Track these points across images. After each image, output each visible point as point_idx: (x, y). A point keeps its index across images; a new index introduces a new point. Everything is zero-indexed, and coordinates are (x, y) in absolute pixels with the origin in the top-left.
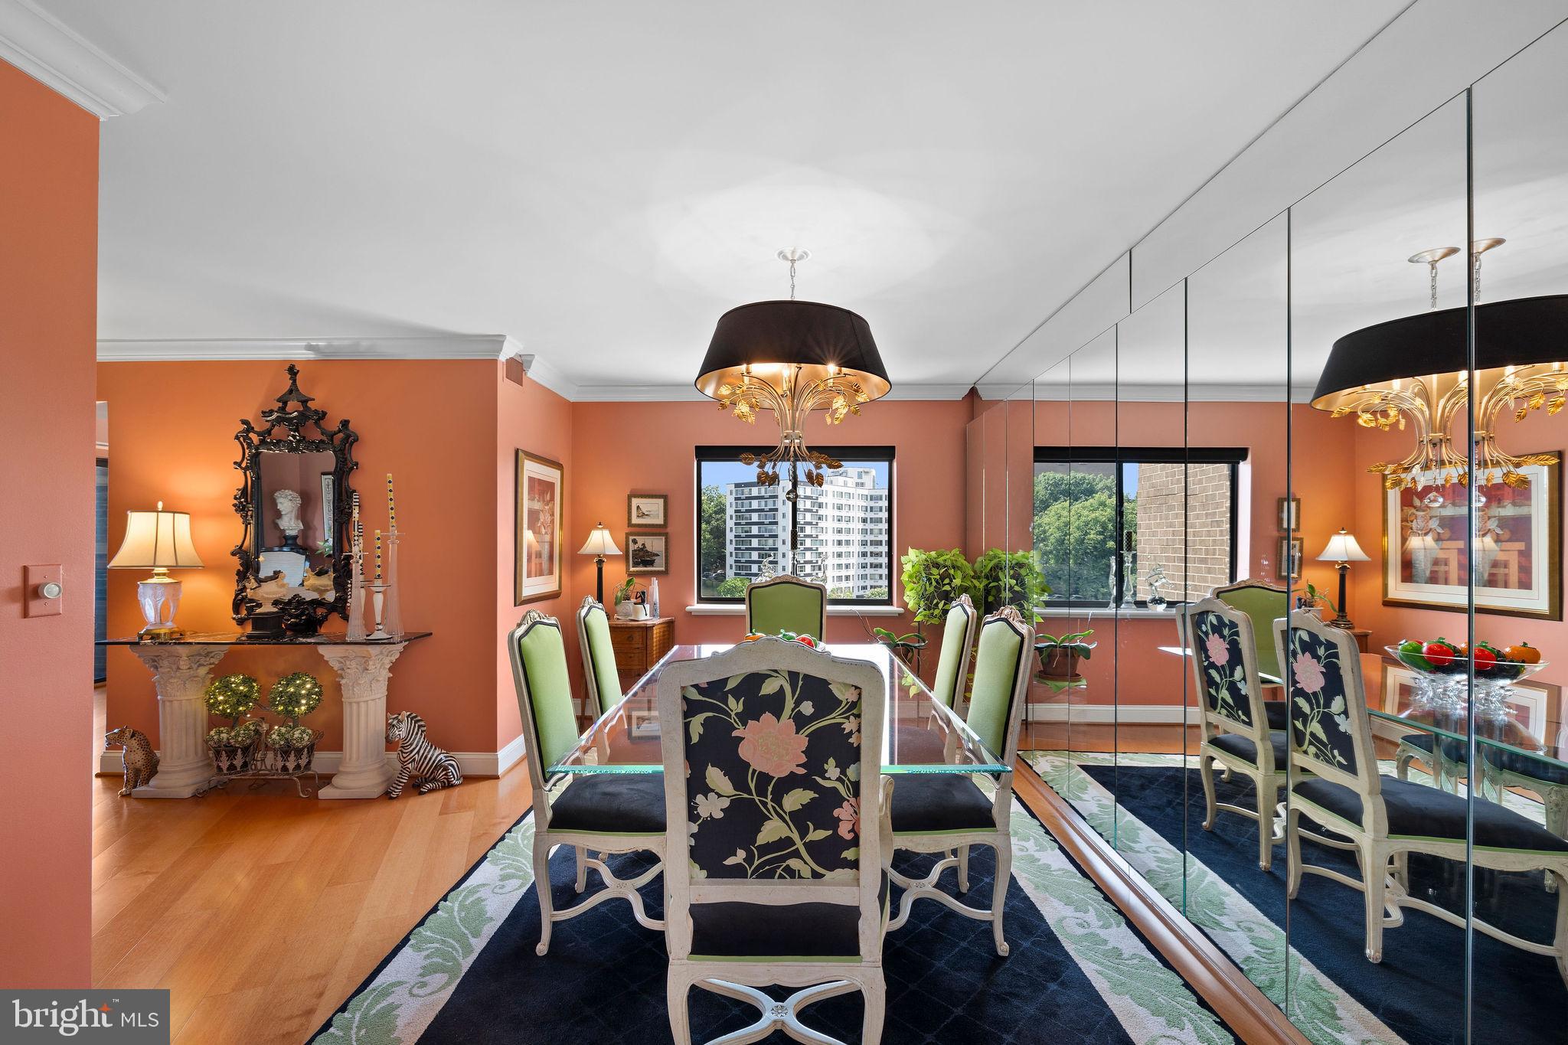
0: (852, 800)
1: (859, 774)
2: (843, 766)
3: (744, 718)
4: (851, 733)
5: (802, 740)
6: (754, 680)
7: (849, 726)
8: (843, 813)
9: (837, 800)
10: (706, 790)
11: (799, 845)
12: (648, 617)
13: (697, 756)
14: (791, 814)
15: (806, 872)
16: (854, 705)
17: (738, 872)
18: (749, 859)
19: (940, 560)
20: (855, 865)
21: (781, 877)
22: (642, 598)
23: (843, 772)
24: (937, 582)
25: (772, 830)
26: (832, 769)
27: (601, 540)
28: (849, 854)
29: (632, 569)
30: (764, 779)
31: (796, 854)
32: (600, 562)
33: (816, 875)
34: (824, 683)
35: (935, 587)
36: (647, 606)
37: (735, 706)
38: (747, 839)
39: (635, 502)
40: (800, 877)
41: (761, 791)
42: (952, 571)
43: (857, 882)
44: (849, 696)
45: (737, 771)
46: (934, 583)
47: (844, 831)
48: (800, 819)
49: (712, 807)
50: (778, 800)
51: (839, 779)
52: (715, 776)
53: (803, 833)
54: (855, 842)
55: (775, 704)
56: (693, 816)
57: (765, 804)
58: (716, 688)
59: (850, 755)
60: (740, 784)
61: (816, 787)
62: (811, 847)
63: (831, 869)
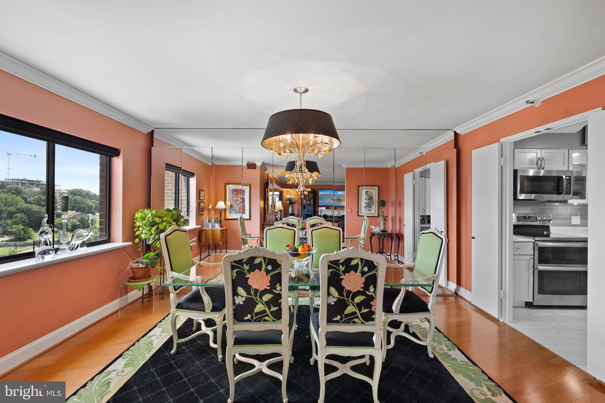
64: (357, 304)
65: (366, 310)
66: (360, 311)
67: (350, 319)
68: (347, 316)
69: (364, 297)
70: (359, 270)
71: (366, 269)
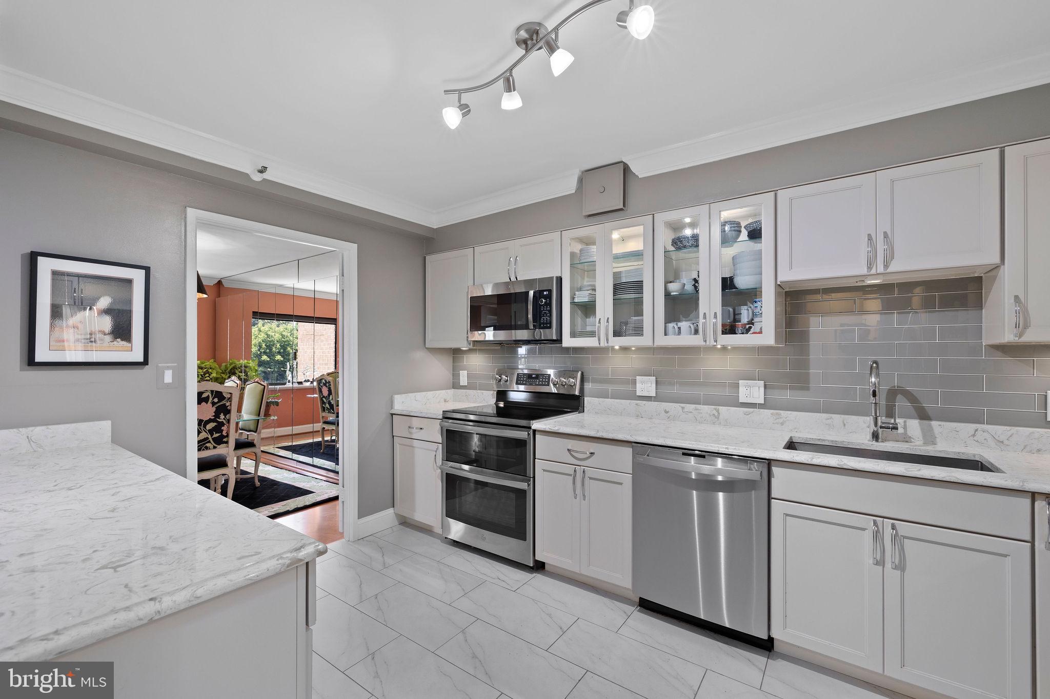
0: (227, 424)
1: (230, 417)
2: (225, 415)
5: (214, 409)
7: (227, 404)
8: (224, 428)
9: (222, 424)
11: (210, 439)
15: (211, 447)
16: (229, 398)
19: (203, 365)
20: (227, 442)
21: (203, 450)
24: (201, 375)
26: (222, 416)
28: (225, 440)
33: (215, 447)
35: (201, 378)
40: (210, 449)
42: (210, 371)
43: (228, 447)
44: (229, 396)
46: (200, 377)
47: (224, 433)
48: (211, 432)
50: (205, 427)
54: (227, 436)
59: (227, 412)
62: (213, 439)
63: (219, 444)
64: (209, 430)
65: (218, 435)
66: (212, 436)
69: (215, 424)
71: (216, 400)
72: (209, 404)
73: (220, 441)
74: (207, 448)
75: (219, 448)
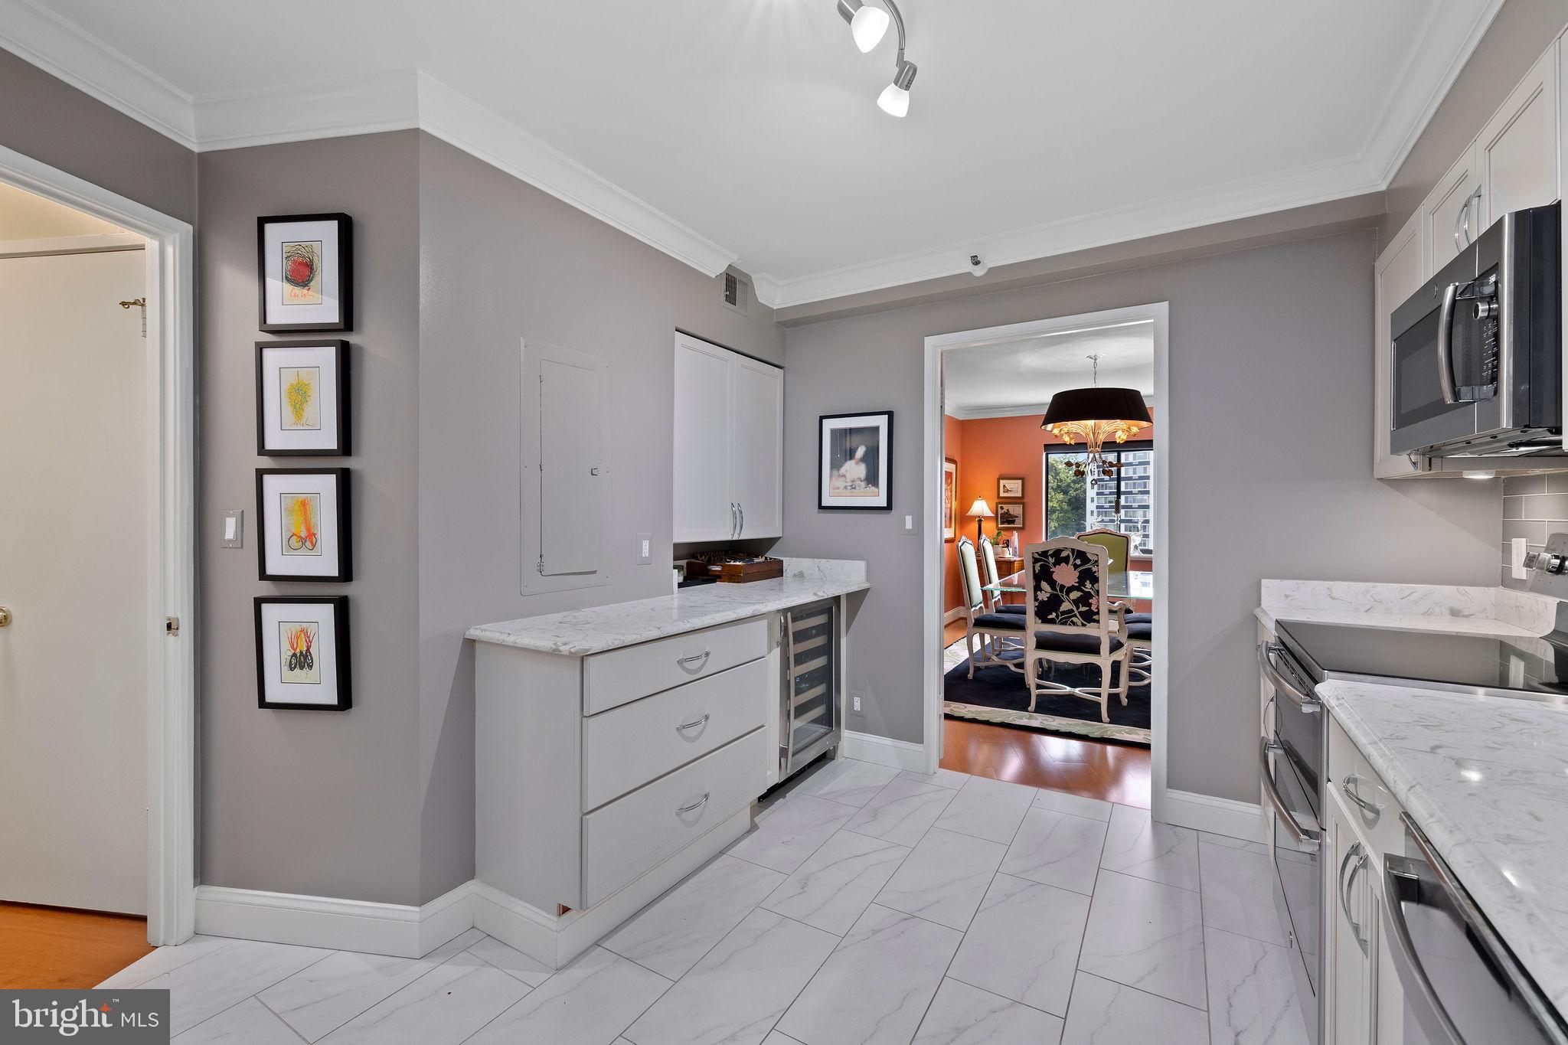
3: (1055, 564)
4: (1095, 572)
6: (1058, 552)
7: (1094, 569)
8: (1093, 601)
10: (1041, 590)
11: (1076, 612)
12: (1011, 556)
13: (1038, 578)
14: (1073, 600)
15: (1079, 624)
16: (1096, 561)
17: (1052, 622)
18: (1057, 616)
20: (1098, 622)
21: (1070, 625)
22: (1007, 544)
23: (1093, 586)
25: (1065, 606)
26: (1088, 585)
27: (980, 507)
28: (1095, 617)
29: (1000, 526)
30: (1062, 587)
31: (1075, 616)
32: (980, 521)
33: (1083, 625)
34: (1084, 553)
36: (1011, 549)
37: (1051, 560)
38: (1056, 610)
39: (1002, 482)
41: (1062, 591)
45: (1052, 583)
47: (1094, 608)
48: (1076, 602)
49: (1043, 596)
50: (1068, 594)
51: (1091, 588)
52: (1044, 585)
53: (1078, 608)
54: (1098, 613)
55: (1066, 560)
56: (1036, 599)
57: (1063, 596)
58: (1044, 554)
59: (1095, 580)
60: (1053, 587)
61: (1083, 591)
63: (1089, 623)
67: (1066, 619)
68: (1063, 613)
70: (1071, 563)
72: (1071, 566)
73: (1090, 617)
74: (1074, 624)
75: (1090, 627)
